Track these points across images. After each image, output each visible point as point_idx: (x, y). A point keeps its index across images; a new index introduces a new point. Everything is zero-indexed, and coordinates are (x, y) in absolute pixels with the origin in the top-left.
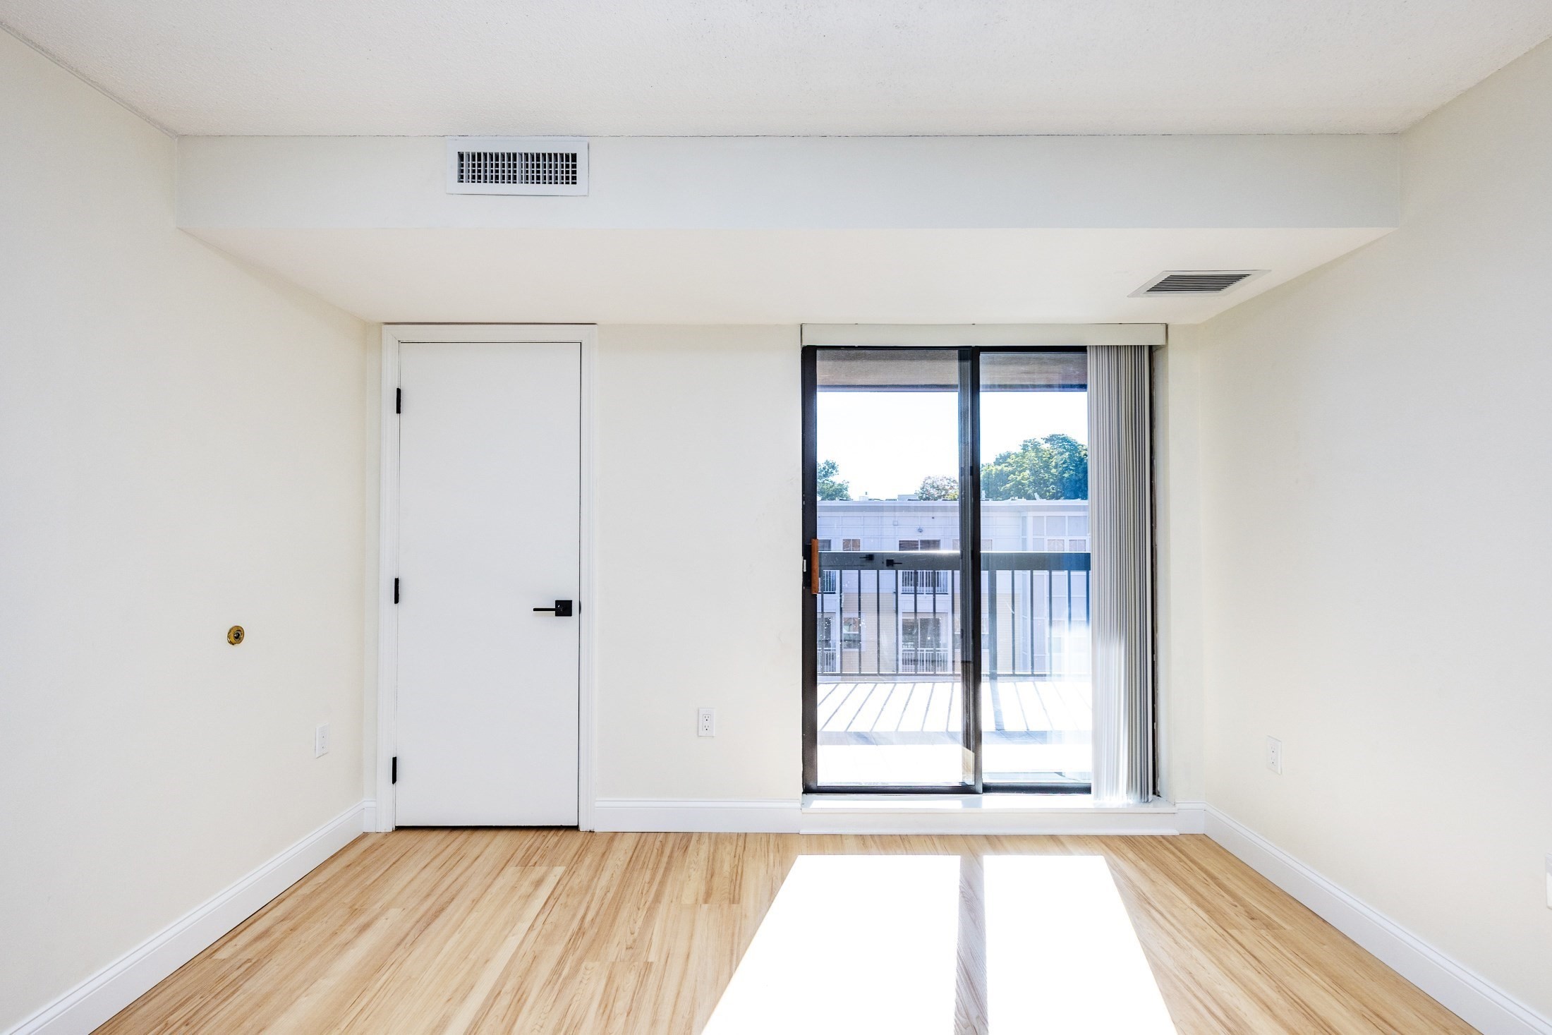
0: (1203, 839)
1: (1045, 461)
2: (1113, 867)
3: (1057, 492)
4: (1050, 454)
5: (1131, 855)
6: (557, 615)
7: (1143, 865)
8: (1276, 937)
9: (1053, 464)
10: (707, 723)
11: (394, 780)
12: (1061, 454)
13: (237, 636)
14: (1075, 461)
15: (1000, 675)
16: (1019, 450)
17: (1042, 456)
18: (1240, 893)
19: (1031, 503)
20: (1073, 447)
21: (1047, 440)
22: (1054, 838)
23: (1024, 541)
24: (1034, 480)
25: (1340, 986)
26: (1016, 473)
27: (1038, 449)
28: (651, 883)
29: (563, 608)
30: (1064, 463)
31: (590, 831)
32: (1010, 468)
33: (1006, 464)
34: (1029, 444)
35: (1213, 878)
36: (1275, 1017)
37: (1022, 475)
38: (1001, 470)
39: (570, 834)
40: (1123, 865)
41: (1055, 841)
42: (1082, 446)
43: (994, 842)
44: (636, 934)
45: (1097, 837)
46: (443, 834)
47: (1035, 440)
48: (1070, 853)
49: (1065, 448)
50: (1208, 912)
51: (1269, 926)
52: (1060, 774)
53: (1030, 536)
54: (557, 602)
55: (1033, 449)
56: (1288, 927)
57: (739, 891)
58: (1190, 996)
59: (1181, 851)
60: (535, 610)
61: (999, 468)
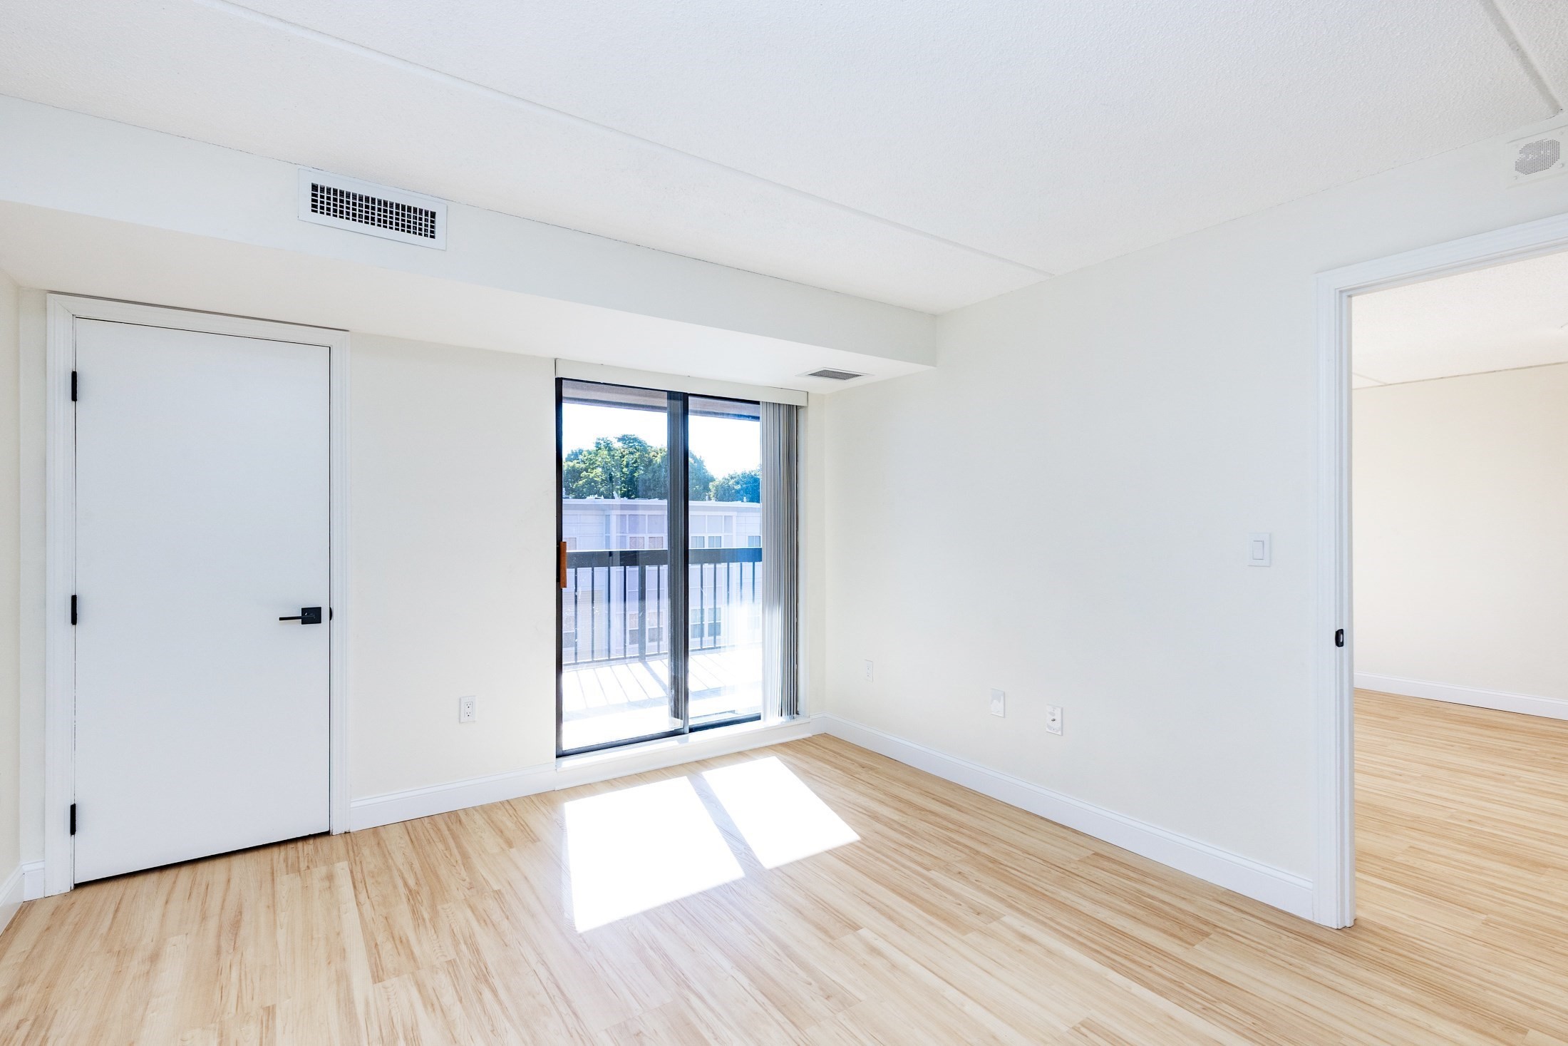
0: (825, 736)
1: (617, 460)
2: (784, 762)
3: (629, 491)
4: (622, 453)
5: (790, 752)
7: (799, 756)
8: (877, 773)
9: (625, 463)
10: (469, 710)
11: (73, 831)
12: (631, 453)
14: (645, 461)
15: (647, 656)
16: (593, 448)
17: (613, 455)
18: (853, 757)
19: (609, 501)
20: (643, 448)
21: (620, 440)
22: (740, 753)
23: (608, 539)
24: (606, 478)
25: (909, 785)
26: (589, 470)
27: (610, 448)
28: (448, 848)
29: (311, 616)
30: (634, 463)
31: (345, 833)
32: (583, 466)
33: (578, 461)
34: (602, 442)
35: (838, 754)
36: (887, 805)
37: (594, 473)
38: (573, 467)
39: (324, 840)
40: (788, 758)
41: (741, 755)
42: (652, 447)
43: (703, 763)
44: (468, 879)
45: (766, 747)
46: (154, 877)
47: (608, 439)
48: (755, 759)
49: (636, 449)
50: (841, 770)
51: (872, 769)
52: (733, 712)
53: (614, 534)
55: (606, 447)
56: (881, 767)
57: (534, 834)
58: (847, 808)
59: (816, 744)
61: (571, 464)
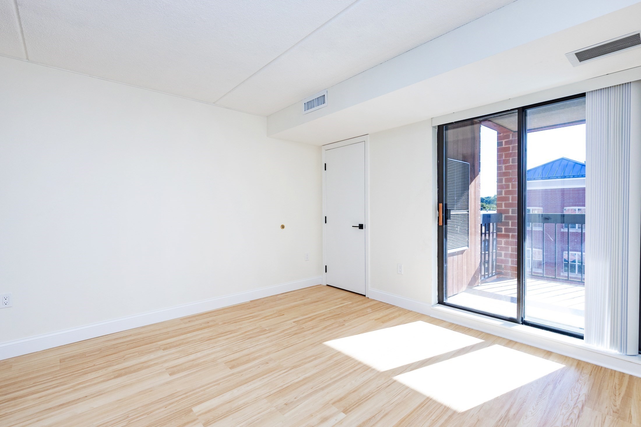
6: (359, 228)
13: (283, 227)
54: (359, 224)
60: (353, 226)
